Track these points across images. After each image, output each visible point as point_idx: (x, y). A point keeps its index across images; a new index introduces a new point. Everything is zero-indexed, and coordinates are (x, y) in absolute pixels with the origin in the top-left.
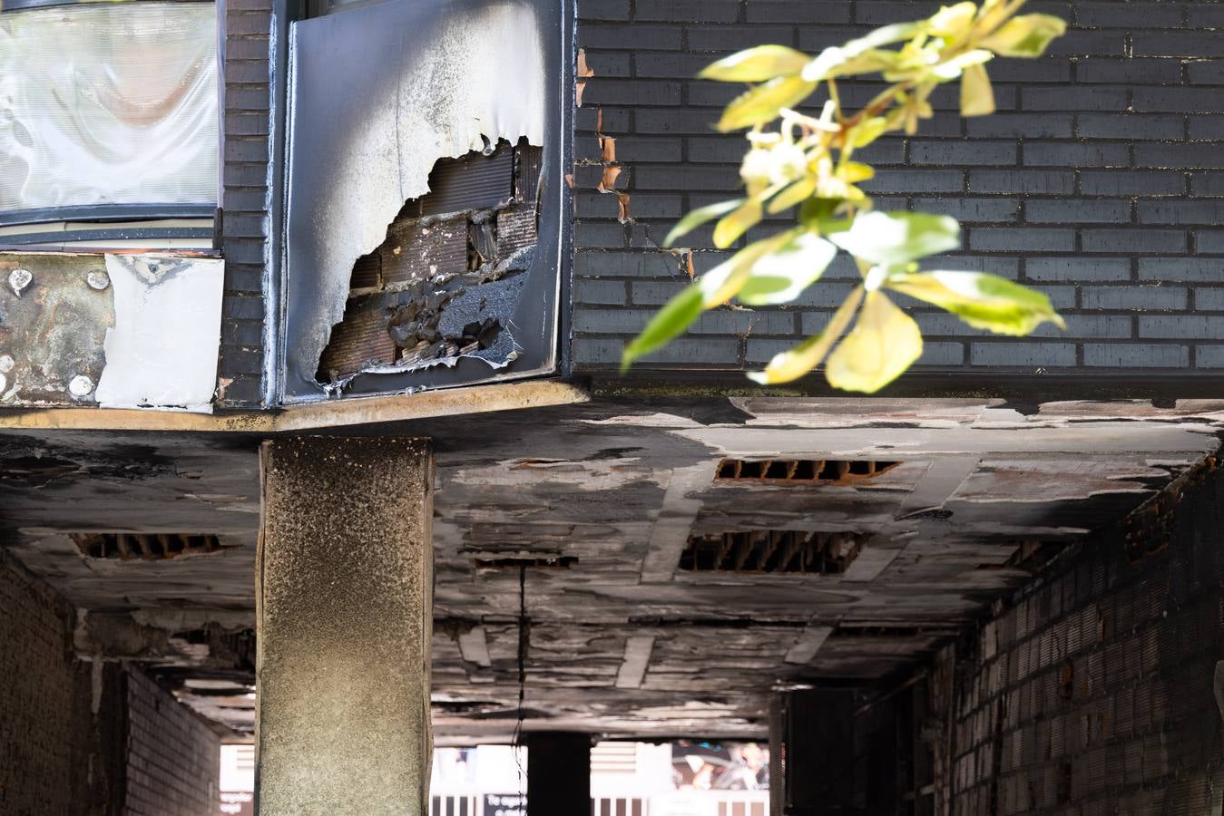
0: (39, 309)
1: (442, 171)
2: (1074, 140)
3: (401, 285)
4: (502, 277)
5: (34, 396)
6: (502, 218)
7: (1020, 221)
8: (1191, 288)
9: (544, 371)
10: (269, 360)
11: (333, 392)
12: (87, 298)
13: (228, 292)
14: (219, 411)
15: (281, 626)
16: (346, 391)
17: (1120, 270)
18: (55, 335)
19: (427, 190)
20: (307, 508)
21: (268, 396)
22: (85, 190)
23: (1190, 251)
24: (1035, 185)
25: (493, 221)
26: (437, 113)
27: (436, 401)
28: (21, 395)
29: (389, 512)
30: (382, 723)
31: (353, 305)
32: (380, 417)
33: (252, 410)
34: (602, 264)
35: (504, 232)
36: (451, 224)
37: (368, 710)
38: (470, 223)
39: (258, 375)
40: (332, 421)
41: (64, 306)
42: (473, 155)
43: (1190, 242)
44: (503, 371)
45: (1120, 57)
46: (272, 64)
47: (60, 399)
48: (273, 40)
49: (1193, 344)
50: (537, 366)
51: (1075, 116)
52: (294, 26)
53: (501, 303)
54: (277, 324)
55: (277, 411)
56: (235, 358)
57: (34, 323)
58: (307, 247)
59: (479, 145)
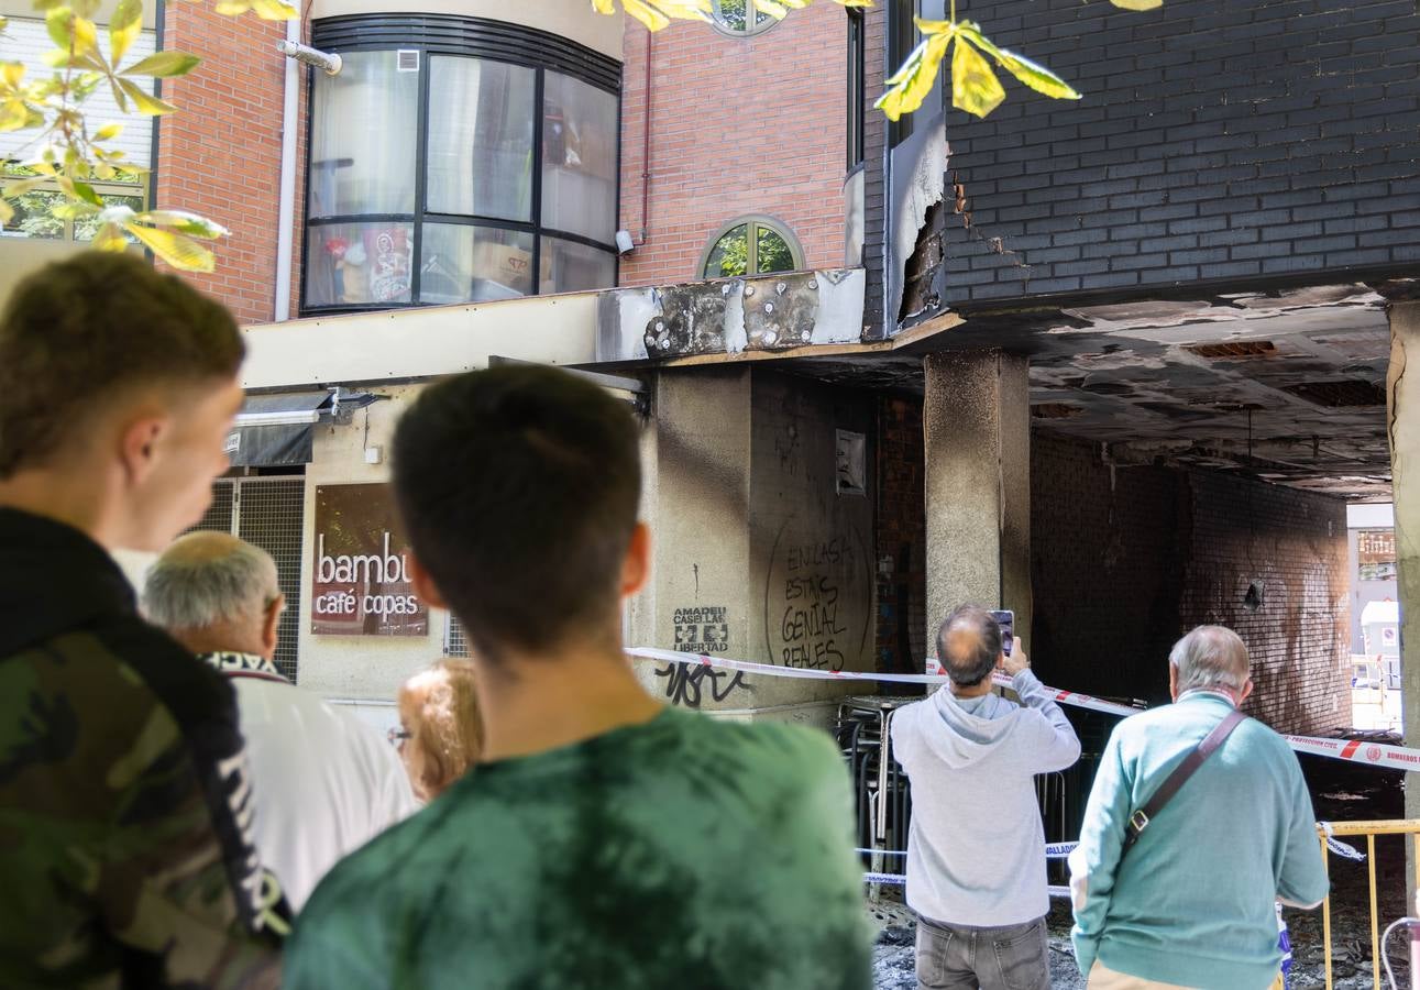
0: (789, 300)
1: (930, 212)
2: (1195, 154)
5: (787, 342)
7: (1166, 203)
8: (1260, 229)
10: (885, 316)
11: (905, 328)
12: (808, 293)
13: (868, 285)
14: (864, 341)
15: (934, 444)
17: (1220, 223)
18: (796, 312)
19: (925, 223)
20: (946, 385)
21: (886, 332)
23: (1259, 208)
24: (1173, 181)
26: (925, 185)
27: (929, 327)
28: (782, 342)
29: (981, 386)
30: (981, 489)
31: (911, 284)
33: (880, 341)
34: (957, 250)
36: (933, 239)
37: (974, 484)
38: (939, 237)
39: (882, 323)
41: (799, 298)
42: (935, 204)
43: (1260, 203)
45: (1221, 105)
46: (885, 171)
47: (798, 343)
48: (885, 159)
49: (1261, 260)
51: (1195, 140)
55: (889, 339)
56: (871, 316)
57: (787, 308)
58: (896, 258)
59: (939, 198)
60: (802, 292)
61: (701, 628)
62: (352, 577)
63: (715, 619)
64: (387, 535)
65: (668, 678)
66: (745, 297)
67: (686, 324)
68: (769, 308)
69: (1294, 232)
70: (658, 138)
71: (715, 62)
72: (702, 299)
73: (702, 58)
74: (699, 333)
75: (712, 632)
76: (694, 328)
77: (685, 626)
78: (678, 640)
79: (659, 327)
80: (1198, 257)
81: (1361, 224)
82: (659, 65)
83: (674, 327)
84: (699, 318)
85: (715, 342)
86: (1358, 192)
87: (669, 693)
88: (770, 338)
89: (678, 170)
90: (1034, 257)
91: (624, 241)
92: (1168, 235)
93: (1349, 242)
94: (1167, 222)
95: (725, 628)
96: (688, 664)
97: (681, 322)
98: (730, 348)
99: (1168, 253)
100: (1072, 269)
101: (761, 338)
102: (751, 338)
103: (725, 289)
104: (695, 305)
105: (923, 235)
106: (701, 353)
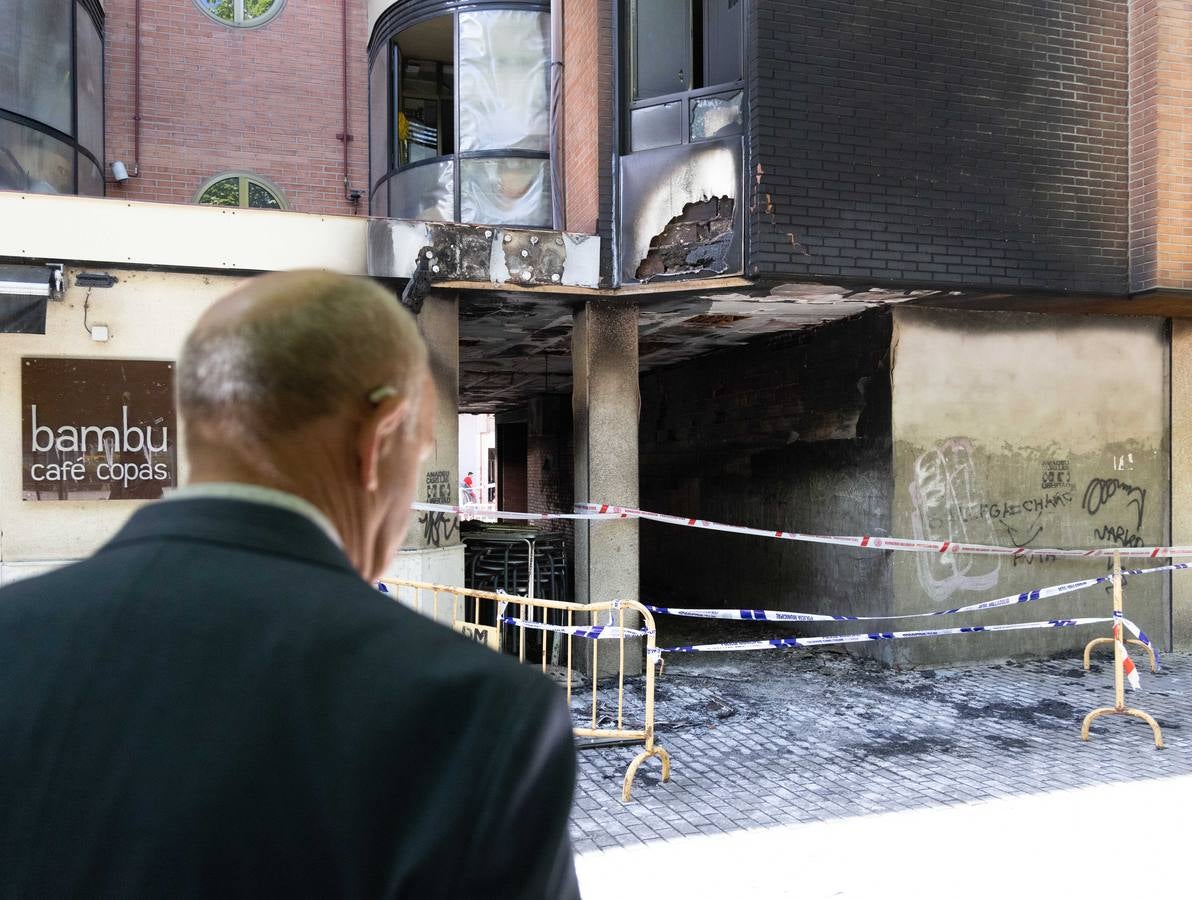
0: (541, 250)
1: (688, 207)
2: (901, 205)
3: (667, 247)
4: (713, 243)
5: (540, 280)
6: (712, 224)
7: (886, 231)
8: (932, 255)
9: (739, 273)
10: (615, 272)
11: (644, 282)
12: (556, 247)
13: (601, 248)
14: (600, 288)
15: (594, 363)
16: (649, 282)
17: (913, 248)
18: (546, 259)
19: (681, 214)
20: (602, 323)
21: (615, 283)
22: (496, 220)
23: (932, 243)
24: (890, 219)
25: (708, 225)
26: (688, 186)
28: (536, 280)
30: (625, 394)
31: (650, 253)
32: (662, 290)
33: (610, 287)
34: (767, 237)
35: (713, 228)
36: (690, 225)
37: (621, 390)
38: (698, 225)
39: (611, 276)
40: (640, 292)
41: (548, 250)
42: (700, 202)
43: (932, 240)
44: (721, 274)
45: (915, 179)
46: (614, 171)
47: (549, 282)
48: (613, 162)
50: (736, 271)
51: (901, 197)
52: (621, 158)
53: (714, 251)
54: (618, 259)
56: (605, 270)
57: (539, 255)
58: (630, 233)
59: (703, 199)
60: (551, 245)
61: (438, 486)
62: (79, 447)
63: (445, 481)
64: (125, 408)
65: (425, 524)
66: (505, 242)
67: (454, 256)
68: (525, 253)
69: (948, 260)
70: (145, 90)
71: (203, 40)
72: (467, 239)
73: (190, 33)
74: (465, 264)
75: (443, 490)
76: (461, 260)
77: (431, 485)
78: (429, 496)
79: (429, 255)
80: (902, 266)
81: (979, 261)
82: (144, 26)
83: (442, 256)
84: (464, 253)
85: (480, 273)
86: (978, 243)
87: (426, 536)
88: (526, 276)
89: (167, 121)
90: (813, 250)
91: (121, 172)
92: (887, 250)
93: (972, 270)
94: (887, 242)
95: (449, 486)
96: (443, 513)
97: (449, 254)
98: (493, 278)
99: (887, 261)
100: (837, 261)
101: (518, 275)
102: (511, 274)
103: (488, 234)
104: (461, 242)
105: (674, 221)
106: (467, 280)
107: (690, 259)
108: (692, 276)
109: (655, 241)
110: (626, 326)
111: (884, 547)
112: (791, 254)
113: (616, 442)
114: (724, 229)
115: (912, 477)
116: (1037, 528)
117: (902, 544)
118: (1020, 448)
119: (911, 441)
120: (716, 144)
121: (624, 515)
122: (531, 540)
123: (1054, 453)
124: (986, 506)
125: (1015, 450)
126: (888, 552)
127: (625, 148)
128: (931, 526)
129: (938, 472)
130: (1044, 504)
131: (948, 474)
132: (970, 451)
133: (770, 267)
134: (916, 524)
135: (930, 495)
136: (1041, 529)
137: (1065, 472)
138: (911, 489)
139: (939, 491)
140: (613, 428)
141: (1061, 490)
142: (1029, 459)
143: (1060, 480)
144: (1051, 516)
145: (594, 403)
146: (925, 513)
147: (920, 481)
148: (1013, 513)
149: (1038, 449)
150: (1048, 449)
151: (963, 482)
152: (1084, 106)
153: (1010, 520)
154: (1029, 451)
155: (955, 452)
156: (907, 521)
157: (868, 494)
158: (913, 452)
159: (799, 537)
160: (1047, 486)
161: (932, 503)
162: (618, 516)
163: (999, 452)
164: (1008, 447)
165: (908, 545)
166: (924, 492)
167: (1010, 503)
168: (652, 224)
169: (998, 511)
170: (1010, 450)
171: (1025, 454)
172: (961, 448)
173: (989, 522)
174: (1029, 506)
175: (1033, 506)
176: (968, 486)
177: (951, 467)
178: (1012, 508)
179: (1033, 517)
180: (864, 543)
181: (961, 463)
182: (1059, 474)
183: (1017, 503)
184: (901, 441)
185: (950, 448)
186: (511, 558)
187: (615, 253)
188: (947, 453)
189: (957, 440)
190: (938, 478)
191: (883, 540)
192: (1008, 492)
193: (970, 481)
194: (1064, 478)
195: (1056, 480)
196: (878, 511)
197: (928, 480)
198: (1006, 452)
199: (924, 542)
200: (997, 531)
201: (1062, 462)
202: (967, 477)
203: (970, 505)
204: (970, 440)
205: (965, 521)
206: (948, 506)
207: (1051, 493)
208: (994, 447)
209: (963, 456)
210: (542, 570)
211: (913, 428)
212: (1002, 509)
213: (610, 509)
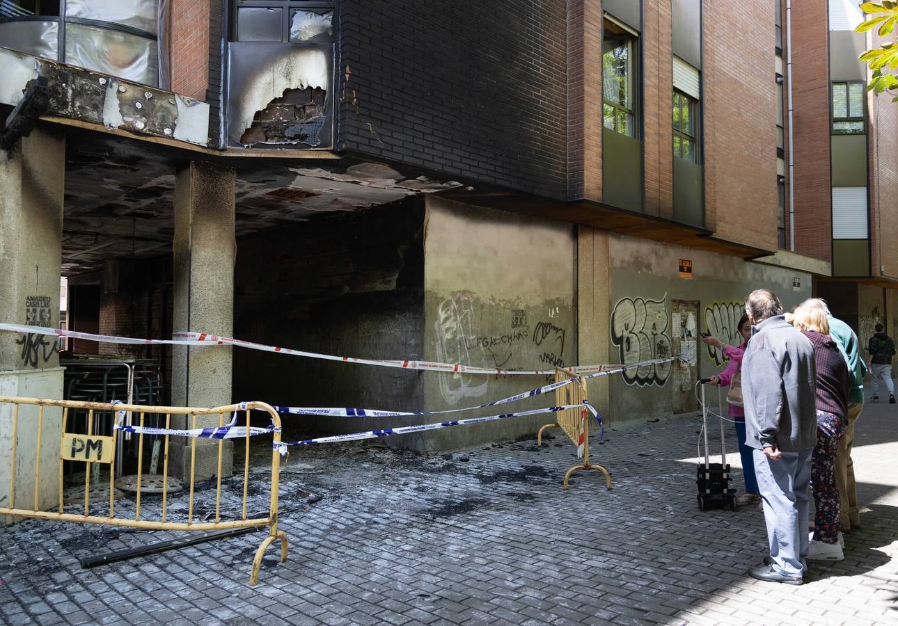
0: (154, 106)
1: (287, 92)
2: (442, 118)
3: (268, 121)
4: (308, 123)
5: (153, 131)
6: (307, 108)
7: (432, 134)
8: (461, 157)
9: (329, 149)
10: (222, 136)
11: (248, 147)
13: (210, 114)
14: (208, 147)
15: (197, 213)
16: (252, 147)
17: (450, 150)
18: (159, 114)
19: (282, 96)
20: (203, 182)
21: (222, 145)
23: (461, 149)
24: (435, 126)
25: (304, 108)
26: (288, 75)
27: (285, 153)
28: (149, 130)
31: (254, 124)
32: (263, 156)
33: (217, 148)
34: (352, 123)
35: (308, 111)
36: (288, 107)
38: (295, 107)
39: (219, 139)
40: (244, 155)
41: (161, 107)
42: (298, 89)
43: (461, 147)
44: (314, 147)
46: (222, 52)
47: (161, 135)
48: (222, 45)
50: (327, 147)
51: (442, 112)
52: (229, 43)
53: (307, 130)
54: (225, 126)
55: (224, 150)
56: (213, 133)
57: (153, 109)
58: (236, 106)
59: (300, 87)
60: (165, 103)
61: (38, 310)
63: (45, 306)
65: (22, 346)
66: (119, 92)
67: (64, 93)
68: (139, 105)
69: (470, 162)
72: (80, 82)
74: (78, 104)
75: (44, 314)
76: (73, 99)
77: (31, 309)
78: (28, 319)
84: (77, 94)
85: (93, 115)
86: (488, 154)
87: (23, 357)
88: (140, 125)
90: (385, 139)
92: (433, 148)
94: (433, 142)
95: (49, 312)
96: (43, 335)
97: (60, 91)
98: (106, 121)
100: (401, 150)
101: (132, 123)
102: (124, 121)
103: (102, 81)
104: (74, 83)
105: (275, 101)
106: (78, 119)
107: (288, 133)
108: (290, 146)
109: (258, 115)
110: (226, 186)
111: (418, 368)
112: (370, 139)
113: (214, 280)
114: (317, 114)
115: (436, 317)
116: (508, 354)
117: (430, 366)
118: (500, 300)
119: (436, 291)
120: (311, 46)
121: (220, 343)
122: (131, 364)
123: (518, 305)
124: (480, 339)
125: (497, 301)
126: (421, 372)
127: (232, 36)
128: (448, 352)
129: (452, 314)
130: (513, 338)
131: (458, 316)
132: (471, 301)
133: (354, 146)
134: (439, 351)
135: (447, 330)
136: (511, 354)
137: (524, 317)
138: (436, 325)
139: (453, 328)
140: (212, 269)
141: (521, 329)
142: (504, 308)
143: (521, 323)
144: (516, 346)
145: (195, 246)
146: (444, 343)
147: (441, 320)
148: (496, 344)
149: (509, 301)
150: (515, 301)
151: (467, 322)
152: (545, 78)
153: (494, 349)
154: (505, 302)
155: (463, 301)
156: (433, 348)
157: (405, 330)
158: (438, 300)
159: (359, 361)
160: (514, 326)
161: (448, 336)
162: (215, 343)
163: (488, 302)
164: (493, 299)
165: (434, 366)
166: (444, 328)
167: (494, 337)
168: (257, 99)
169: (487, 342)
170: (495, 302)
171: (502, 304)
172: (466, 298)
173: (482, 349)
174: (505, 339)
175: (506, 339)
176: (470, 325)
177: (460, 312)
178: (495, 340)
179: (506, 346)
180: (405, 365)
181: (466, 308)
182: (521, 319)
183: (498, 337)
184: (430, 291)
185: (459, 298)
186: (109, 381)
187: (222, 120)
188: (458, 301)
189: (464, 292)
190: (452, 318)
191: (418, 362)
192: (493, 330)
193: (471, 319)
194: (523, 321)
195: (519, 323)
196: (413, 342)
197: (446, 319)
198: (492, 303)
199: (443, 364)
200: (487, 356)
201: (522, 311)
202: (469, 318)
203: (471, 338)
204: (472, 293)
205: (468, 349)
206: (458, 338)
207: (517, 330)
208: (485, 299)
209: (467, 303)
210: (139, 392)
211: (437, 282)
212: (489, 340)
213: (208, 337)
